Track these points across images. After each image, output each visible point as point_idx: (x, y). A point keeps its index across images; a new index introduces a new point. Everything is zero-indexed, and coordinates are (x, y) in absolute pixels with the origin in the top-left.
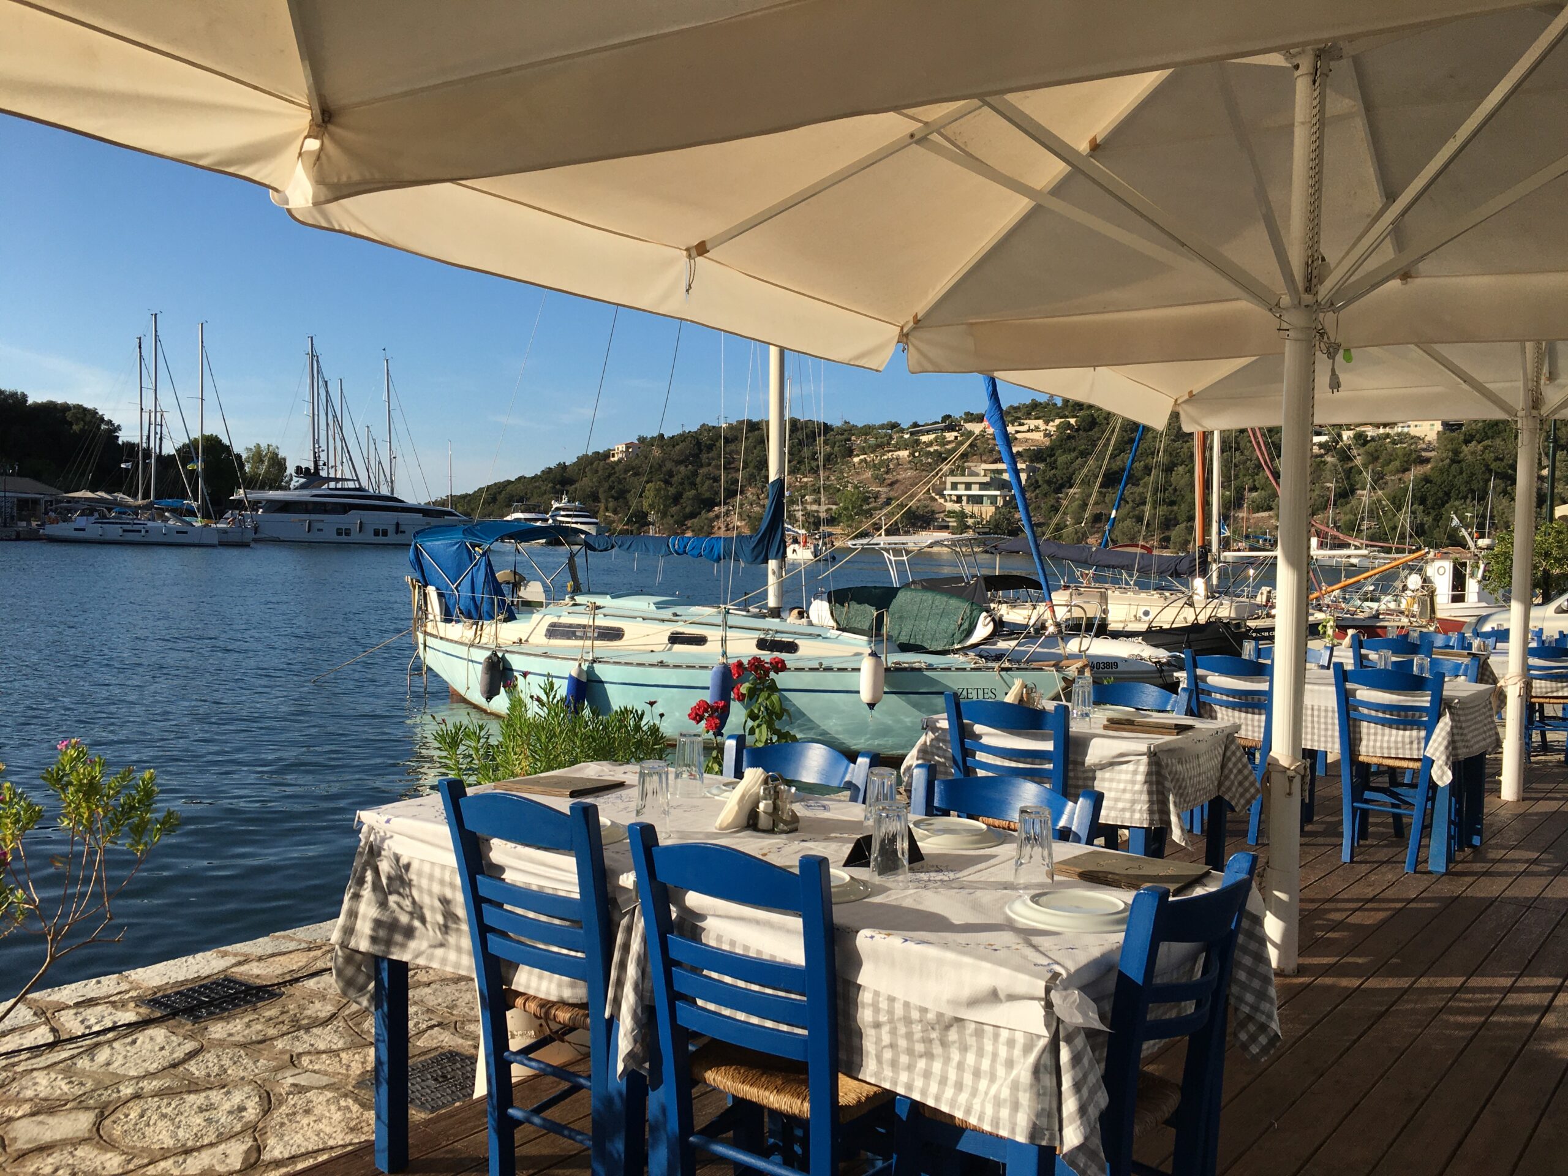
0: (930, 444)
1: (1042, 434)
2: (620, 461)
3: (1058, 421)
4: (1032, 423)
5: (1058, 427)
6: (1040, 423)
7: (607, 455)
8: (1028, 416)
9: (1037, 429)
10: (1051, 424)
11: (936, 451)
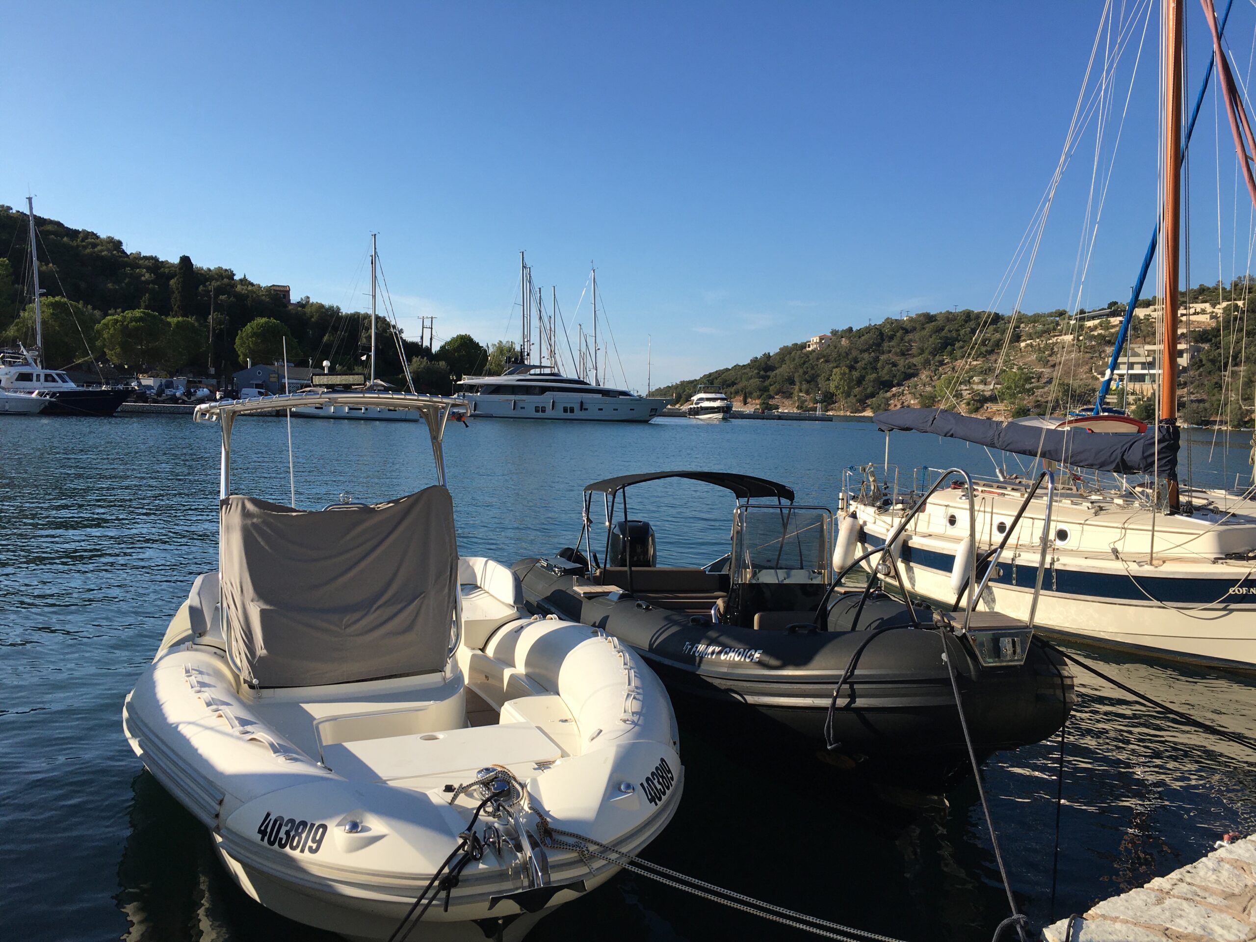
0: (1095, 328)
1: (1208, 316)
2: (813, 351)
3: (1225, 304)
4: (1199, 307)
5: (1225, 309)
6: (1207, 306)
7: (804, 346)
8: (1195, 300)
9: (1203, 312)
10: (1218, 306)
11: (1099, 334)
